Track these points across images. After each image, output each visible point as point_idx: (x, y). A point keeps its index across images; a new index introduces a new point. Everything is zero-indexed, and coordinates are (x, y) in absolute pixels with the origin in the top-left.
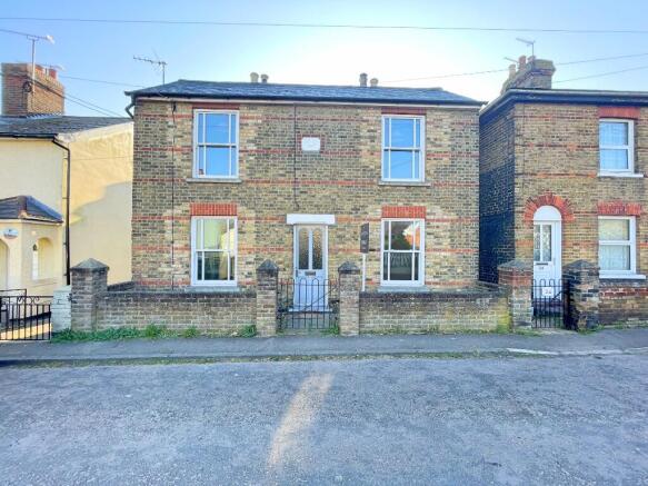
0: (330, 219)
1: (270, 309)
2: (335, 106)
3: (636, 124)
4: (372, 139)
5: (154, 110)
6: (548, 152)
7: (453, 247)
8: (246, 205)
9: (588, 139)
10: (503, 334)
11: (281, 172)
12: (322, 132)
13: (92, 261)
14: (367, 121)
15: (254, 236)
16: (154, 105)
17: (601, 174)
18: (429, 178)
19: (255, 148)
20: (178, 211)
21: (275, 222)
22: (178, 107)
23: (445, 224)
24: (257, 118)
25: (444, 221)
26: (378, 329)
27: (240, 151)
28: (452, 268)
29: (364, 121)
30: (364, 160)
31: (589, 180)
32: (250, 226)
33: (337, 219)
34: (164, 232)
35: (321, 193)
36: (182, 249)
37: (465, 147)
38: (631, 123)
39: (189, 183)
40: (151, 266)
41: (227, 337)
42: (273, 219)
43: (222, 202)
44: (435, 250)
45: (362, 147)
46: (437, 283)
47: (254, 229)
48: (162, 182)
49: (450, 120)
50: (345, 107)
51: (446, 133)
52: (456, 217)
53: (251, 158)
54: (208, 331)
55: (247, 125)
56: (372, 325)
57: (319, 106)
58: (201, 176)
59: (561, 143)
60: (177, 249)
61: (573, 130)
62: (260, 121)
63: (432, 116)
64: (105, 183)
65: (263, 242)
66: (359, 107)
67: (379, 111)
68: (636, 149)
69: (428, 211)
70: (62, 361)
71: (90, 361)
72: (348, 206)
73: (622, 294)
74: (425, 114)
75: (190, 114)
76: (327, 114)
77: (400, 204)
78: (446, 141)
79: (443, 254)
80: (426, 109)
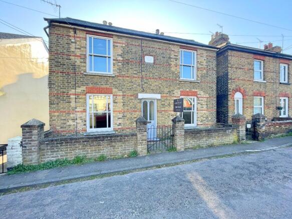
0: (158, 96)
1: (144, 142)
2: (160, 42)
3: (264, 62)
4: (176, 59)
5: (62, 31)
6: (239, 71)
7: (207, 109)
8: (118, 88)
9: (250, 67)
10: (236, 144)
11: (135, 72)
12: (154, 54)
13: (34, 120)
14: (174, 51)
15: (122, 104)
16: (62, 29)
17: (254, 81)
18: (198, 79)
19: (122, 59)
20: (79, 90)
21: (132, 97)
22: (77, 32)
23: (205, 99)
24: (122, 44)
25: (204, 98)
26: (191, 147)
27: (114, 60)
28: (207, 117)
29: (173, 51)
30: (173, 69)
31: (251, 83)
32: (120, 99)
33: (161, 97)
34: (70, 102)
35: (155, 84)
36: (81, 112)
37: (211, 66)
38: (262, 62)
39: (85, 75)
40: (62, 122)
41: (122, 158)
42: (131, 96)
43: (104, 86)
44: (201, 110)
45: (172, 63)
46: (202, 125)
47: (122, 101)
48: (68, 74)
49: (206, 54)
50: (164, 43)
51: (205, 60)
52: (208, 96)
53: (120, 64)
54: (111, 156)
55: (117, 46)
56: (188, 145)
57: (153, 41)
58: (91, 72)
59: (243, 67)
60: (78, 112)
61: (246, 63)
62: (124, 45)
63: (200, 52)
64: (17, 73)
65: (126, 108)
66: (170, 44)
67: (179, 47)
68: (264, 72)
69: (198, 93)
70: (28, 186)
71: (49, 183)
72: (166, 90)
73: (270, 126)
74: (197, 51)
75: (85, 37)
76: (156, 45)
77: (188, 90)
78: (205, 63)
79: (204, 112)
80: (197, 48)
